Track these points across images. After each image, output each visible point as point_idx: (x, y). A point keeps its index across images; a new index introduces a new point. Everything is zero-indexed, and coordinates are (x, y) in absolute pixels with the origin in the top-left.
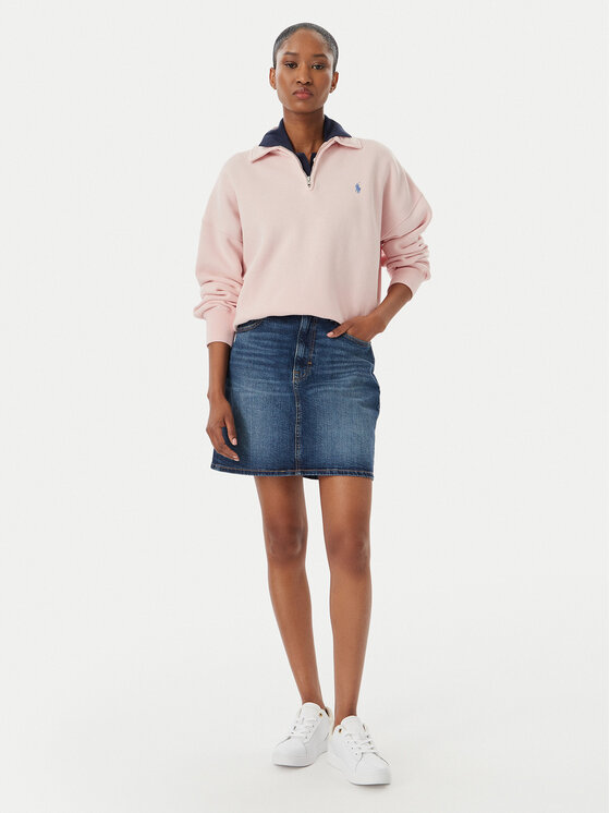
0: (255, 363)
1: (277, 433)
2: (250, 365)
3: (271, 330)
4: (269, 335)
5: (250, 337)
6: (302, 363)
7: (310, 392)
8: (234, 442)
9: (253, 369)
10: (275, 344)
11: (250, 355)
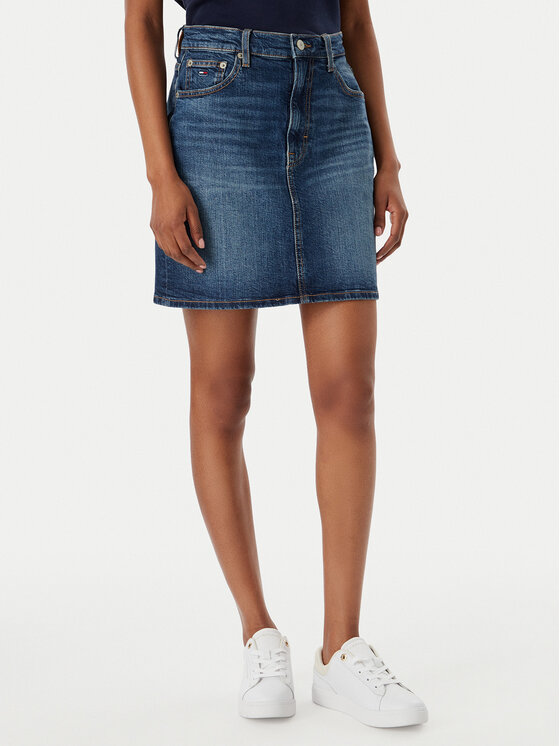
0: (224, 142)
1: (266, 244)
2: (216, 147)
3: (249, 94)
4: (246, 100)
5: (214, 104)
6: (296, 138)
7: (310, 182)
8: (201, 244)
9: (223, 151)
10: (258, 113)
11: (214, 131)
